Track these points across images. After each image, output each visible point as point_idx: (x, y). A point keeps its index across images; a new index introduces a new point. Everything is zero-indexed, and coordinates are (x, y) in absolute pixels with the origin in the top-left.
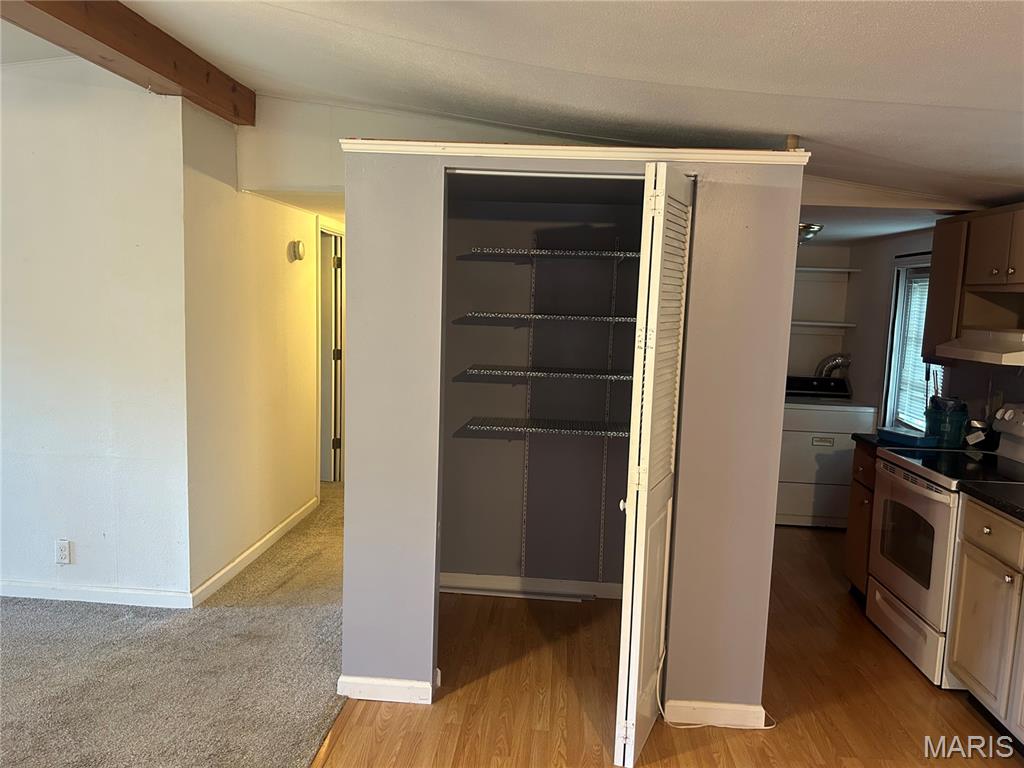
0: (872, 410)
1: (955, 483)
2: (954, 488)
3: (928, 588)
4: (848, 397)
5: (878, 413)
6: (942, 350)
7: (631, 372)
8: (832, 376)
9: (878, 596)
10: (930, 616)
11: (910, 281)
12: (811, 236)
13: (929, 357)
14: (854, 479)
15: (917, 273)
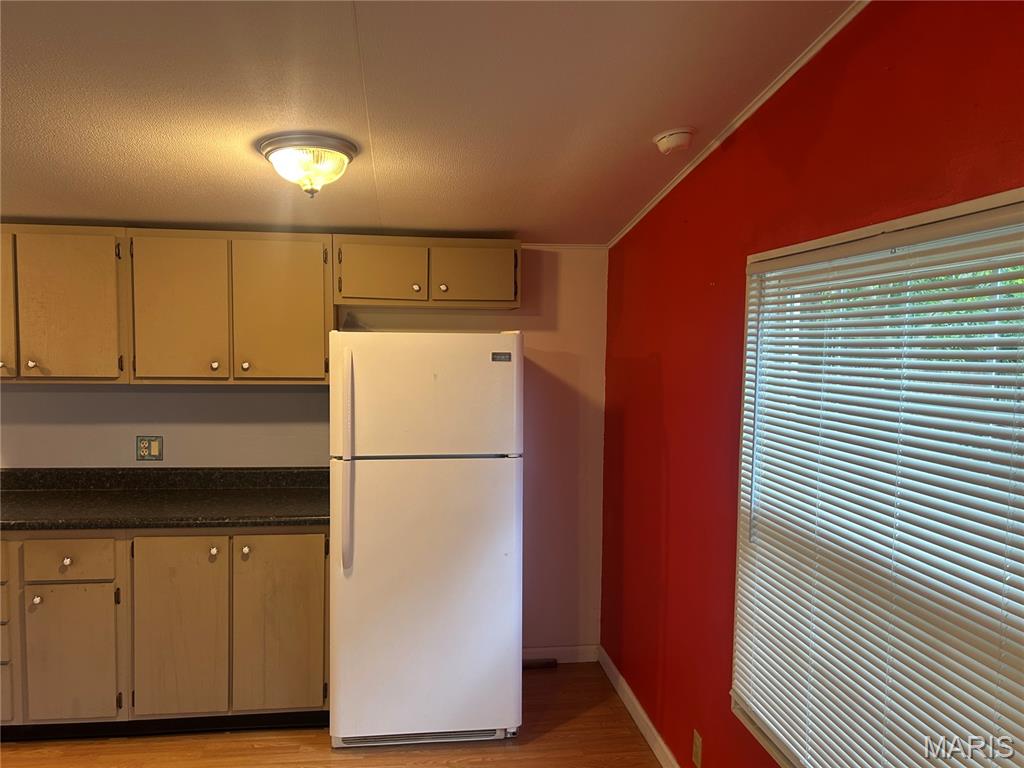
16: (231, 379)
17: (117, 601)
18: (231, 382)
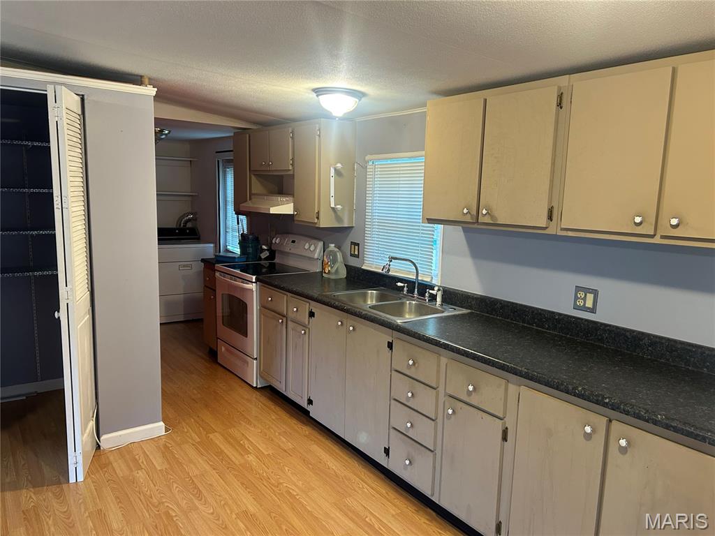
0: (212, 245)
1: (254, 277)
2: (254, 280)
3: (246, 337)
4: (199, 239)
5: (216, 246)
6: (244, 206)
7: (53, 228)
8: (187, 226)
9: (223, 349)
10: (248, 351)
11: (225, 168)
12: (163, 137)
13: (238, 212)
14: (205, 286)
15: (228, 162)
16: (658, 237)
17: (505, 438)
18: (657, 240)
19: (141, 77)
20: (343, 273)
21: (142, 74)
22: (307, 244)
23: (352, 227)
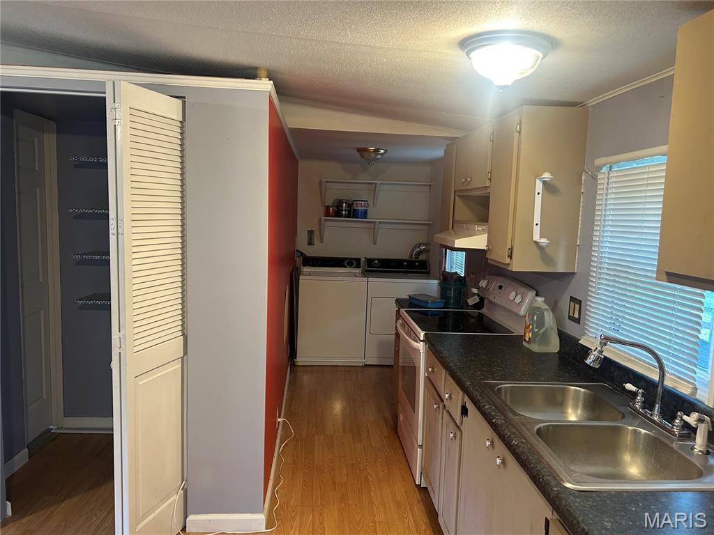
0: (437, 282)
1: (422, 335)
2: (422, 339)
3: (414, 411)
4: (428, 273)
9: (401, 418)
19: (256, 68)
20: (554, 346)
21: (257, 66)
22: (514, 293)
23: (573, 274)
